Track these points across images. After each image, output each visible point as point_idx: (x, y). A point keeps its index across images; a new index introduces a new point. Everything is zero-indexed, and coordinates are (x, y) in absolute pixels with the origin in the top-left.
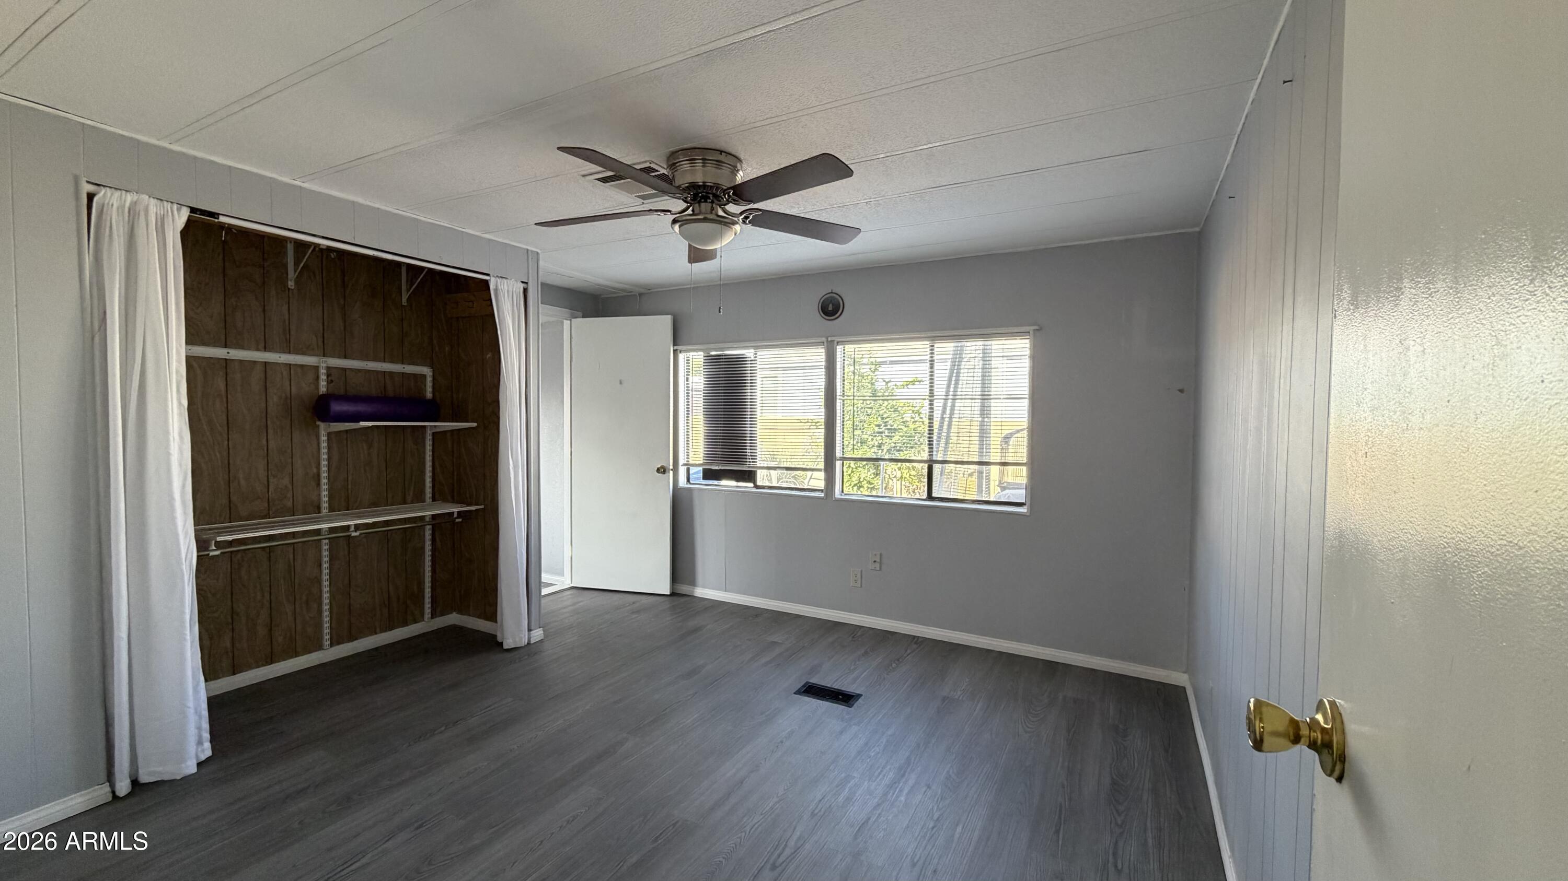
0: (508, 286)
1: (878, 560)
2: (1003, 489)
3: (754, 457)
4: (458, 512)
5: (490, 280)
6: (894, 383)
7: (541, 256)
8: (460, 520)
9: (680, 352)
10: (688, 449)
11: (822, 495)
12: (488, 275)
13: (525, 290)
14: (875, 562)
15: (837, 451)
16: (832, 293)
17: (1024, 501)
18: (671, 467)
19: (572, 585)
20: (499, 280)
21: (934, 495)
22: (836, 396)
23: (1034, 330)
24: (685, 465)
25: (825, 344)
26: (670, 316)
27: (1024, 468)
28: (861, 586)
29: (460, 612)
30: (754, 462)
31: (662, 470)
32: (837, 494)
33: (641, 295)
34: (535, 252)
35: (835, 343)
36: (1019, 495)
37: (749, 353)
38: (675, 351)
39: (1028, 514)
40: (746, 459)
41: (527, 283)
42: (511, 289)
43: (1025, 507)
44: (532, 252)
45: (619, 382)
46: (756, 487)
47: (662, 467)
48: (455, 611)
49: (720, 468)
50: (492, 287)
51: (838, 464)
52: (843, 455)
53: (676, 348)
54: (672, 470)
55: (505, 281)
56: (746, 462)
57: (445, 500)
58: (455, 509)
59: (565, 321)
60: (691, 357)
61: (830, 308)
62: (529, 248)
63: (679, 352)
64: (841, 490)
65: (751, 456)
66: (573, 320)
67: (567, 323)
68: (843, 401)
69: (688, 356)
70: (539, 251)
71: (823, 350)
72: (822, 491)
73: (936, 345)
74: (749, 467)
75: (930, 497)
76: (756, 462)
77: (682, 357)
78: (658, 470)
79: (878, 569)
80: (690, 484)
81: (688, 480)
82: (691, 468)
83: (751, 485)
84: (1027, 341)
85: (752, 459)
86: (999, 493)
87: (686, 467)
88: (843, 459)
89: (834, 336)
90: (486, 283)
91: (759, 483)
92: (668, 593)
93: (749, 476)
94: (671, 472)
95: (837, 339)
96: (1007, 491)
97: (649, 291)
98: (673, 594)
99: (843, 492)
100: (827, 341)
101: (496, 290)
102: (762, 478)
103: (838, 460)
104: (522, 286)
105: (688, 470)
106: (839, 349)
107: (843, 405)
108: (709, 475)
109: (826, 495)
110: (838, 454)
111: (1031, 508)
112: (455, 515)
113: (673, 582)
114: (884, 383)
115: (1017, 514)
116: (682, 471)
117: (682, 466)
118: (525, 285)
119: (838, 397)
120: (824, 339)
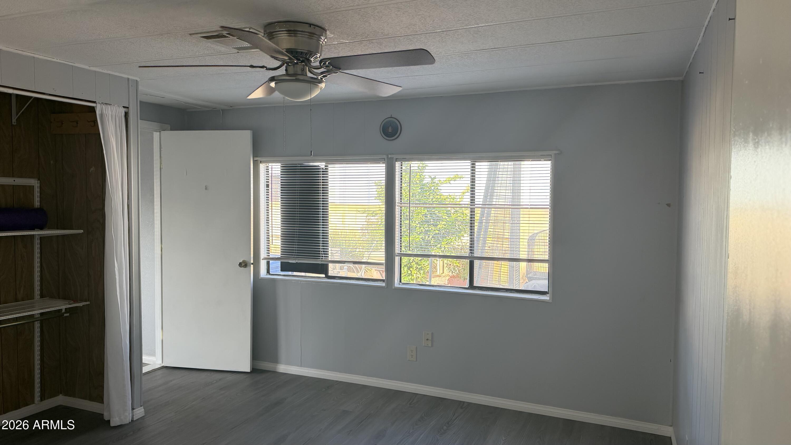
0: (112, 112)
1: (430, 339)
2: (530, 279)
3: (326, 253)
4: (66, 309)
5: (96, 107)
6: (438, 179)
7: (140, 83)
8: (68, 314)
9: (261, 162)
10: (269, 246)
11: (383, 284)
12: (94, 102)
13: (126, 114)
14: (427, 340)
15: (396, 249)
16: (391, 117)
17: (547, 290)
18: (252, 262)
19: (164, 365)
20: (104, 107)
21: (475, 284)
22: (395, 203)
23: (555, 154)
24: (265, 259)
25: (386, 160)
26: (249, 131)
27: (546, 265)
28: (416, 361)
29: (67, 394)
30: (326, 257)
31: (244, 265)
32: (397, 284)
33: (223, 110)
34: (134, 80)
35: (394, 159)
36: (543, 285)
37: (322, 165)
38: (255, 162)
39: (551, 301)
40: (319, 254)
41: (128, 108)
42: (114, 113)
43: (548, 295)
44: (133, 80)
45: (204, 188)
46: (328, 277)
47: (244, 262)
48: (61, 393)
49: (297, 261)
50: (98, 112)
51: (397, 259)
52: (401, 251)
53: (256, 159)
54: (252, 264)
55: (109, 107)
56: (319, 256)
57: (52, 297)
58: (63, 306)
59: (154, 133)
60: (270, 167)
61: (390, 130)
62: (130, 77)
63: (259, 162)
64: (399, 280)
65: (324, 251)
66: (162, 132)
67: (156, 135)
68: (401, 208)
69: (267, 165)
70: (138, 80)
71: (384, 165)
72: (383, 281)
73: (477, 164)
74: (322, 261)
75: (472, 286)
76: (328, 257)
77: (262, 167)
78: (240, 265)
79: (430, 345)
80: (270, 274)
81: (268, 272)
82: (271, 262)
83: (324, 276)
84: (549, 162)
85: (324, 254)
86: (527, 282)
87: (266, 261)
88: (402, 255)
89: (393, 154)
90: (93, 110)
91: (331, 273)
92: (249, 370)
93: (323, 269)
94: (252, 266)
95: (395, 157)
96: (533, 281)
97: (231, 108)
98: (254, 370)
99: (400, 282)
100: (388, 158)
101: (102, 115)
102: (333, 270)
103: (397, 256)
104: (123, 111)
105: (268, 263)
106: (398, 164)
107: (401, 210)
108: (285, 267)
109: (387, 284)
110: (397, 251)
111: (553, 297)
112: (63, 311)
113: (253, 360)
114: (430, 179)
115: (542, 301)
116: (263, 265)
117: (262, 259)
118: (126, 110)
119: (397, 204)
120: (385, 156)
